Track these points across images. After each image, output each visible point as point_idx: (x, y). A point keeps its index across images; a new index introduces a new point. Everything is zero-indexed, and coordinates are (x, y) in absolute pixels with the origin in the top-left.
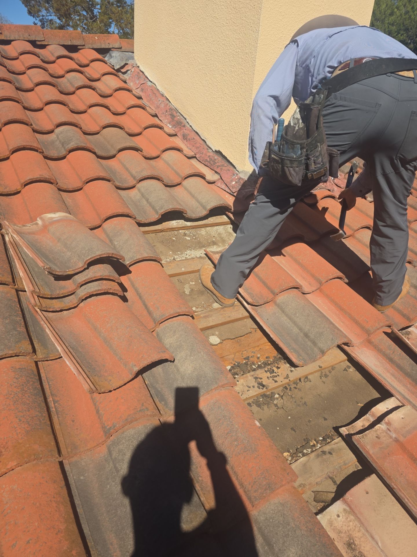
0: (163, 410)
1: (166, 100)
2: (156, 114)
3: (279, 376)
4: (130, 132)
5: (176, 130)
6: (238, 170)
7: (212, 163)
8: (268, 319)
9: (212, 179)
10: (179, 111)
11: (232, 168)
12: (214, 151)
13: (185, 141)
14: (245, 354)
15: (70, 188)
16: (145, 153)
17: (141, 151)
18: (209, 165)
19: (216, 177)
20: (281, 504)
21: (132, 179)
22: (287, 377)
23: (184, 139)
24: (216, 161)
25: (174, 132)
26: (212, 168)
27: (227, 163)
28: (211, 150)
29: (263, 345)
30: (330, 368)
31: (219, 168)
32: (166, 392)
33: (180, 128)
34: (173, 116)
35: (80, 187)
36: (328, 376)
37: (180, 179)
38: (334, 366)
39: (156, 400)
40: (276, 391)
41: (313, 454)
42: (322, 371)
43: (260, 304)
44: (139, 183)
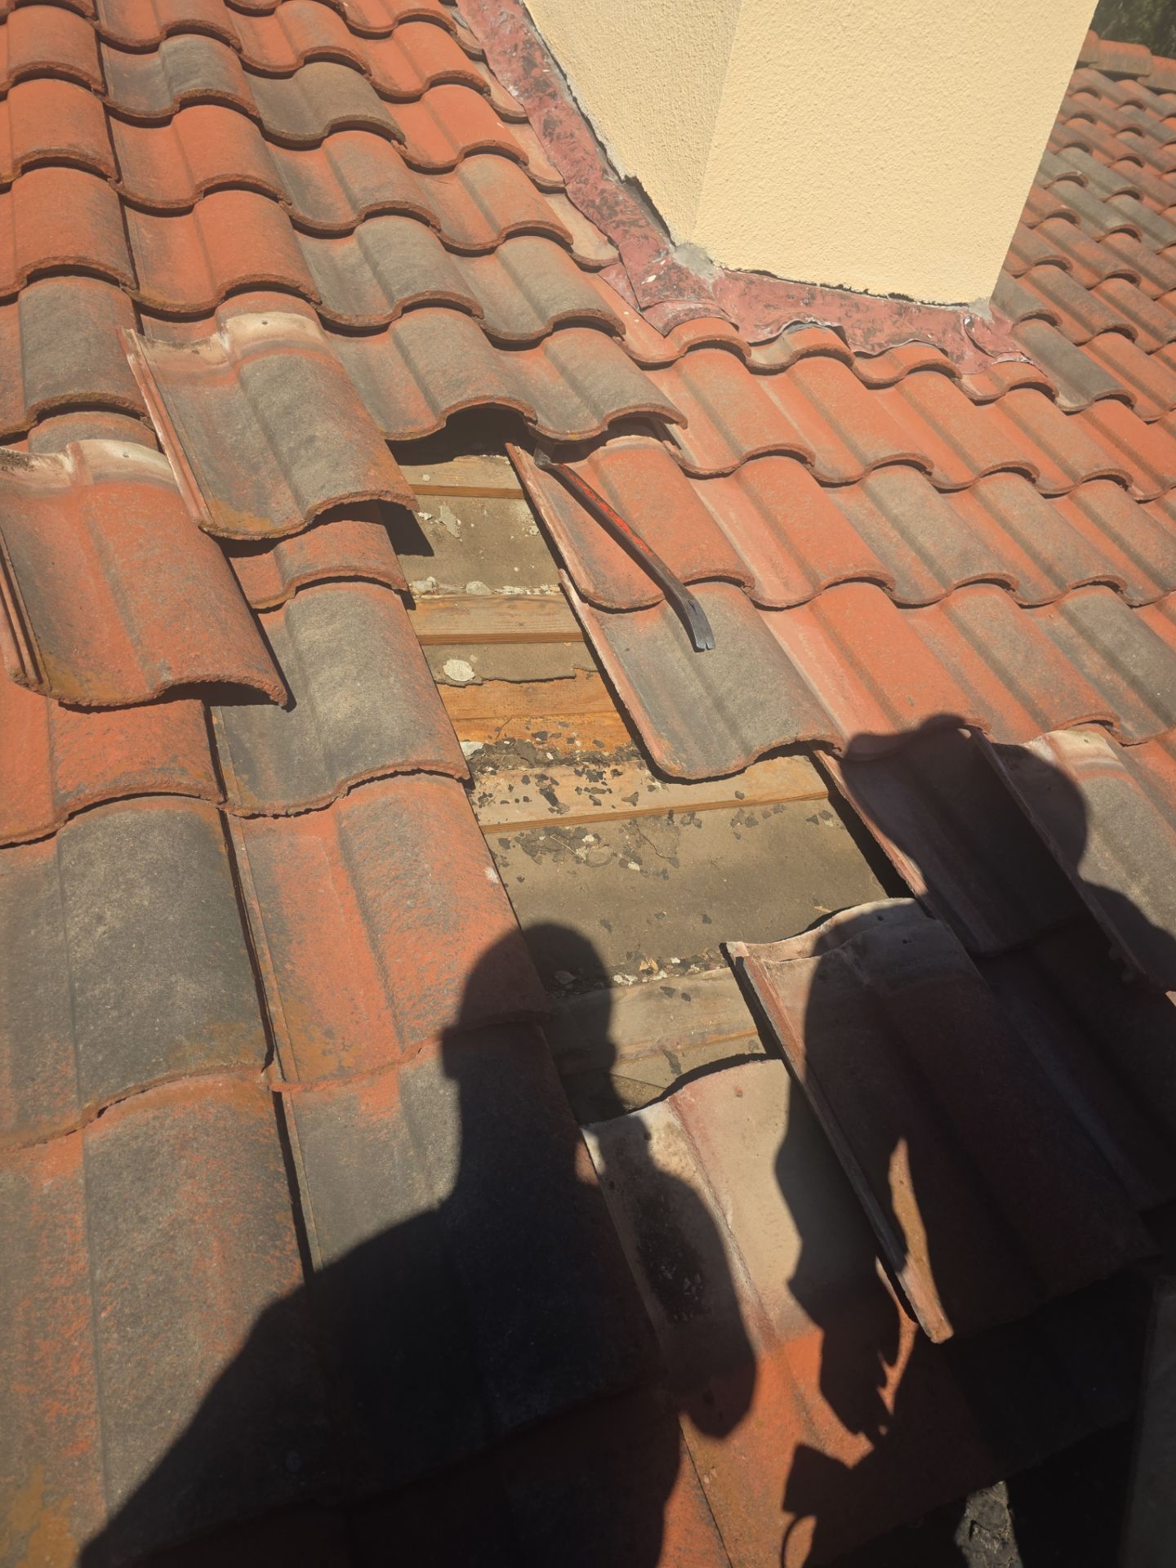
1: (524, 14)
2: (483, 51)
3: (611, 792)
4: (387, 86)
5: (529, 104)
6: (675, 241)
7: (605, 211)
8: (628, 650)
9: (593, 257)
10: (552, 52)
11: (661, 233)
12: (623, 178)
13: (546, 142)
14: (538, 725)
15: (159, 199)
16: (411, 152)
17: (401, 142)
18: (596, 216)
19: (607, 253)
21: (348, 207)
22: (633, 800)
23: (544, 134)
24: (618, 209)
25: (522, 109)
26: (602, 227)
27: (650, 219)
28: (616, 178)
29: (597, 715)
30: (771, 806)
31: (622, 228)
33: (541, 99)
34: (529, 63)
35: (185, 201)
36: (757, 823)
37: (494, 236)
38: (784, 804)
39: (226, 765)
40: (590, 827)
41: (638, 988)
42: (744, 809)
43: (618, 607)
44: (364, 221)
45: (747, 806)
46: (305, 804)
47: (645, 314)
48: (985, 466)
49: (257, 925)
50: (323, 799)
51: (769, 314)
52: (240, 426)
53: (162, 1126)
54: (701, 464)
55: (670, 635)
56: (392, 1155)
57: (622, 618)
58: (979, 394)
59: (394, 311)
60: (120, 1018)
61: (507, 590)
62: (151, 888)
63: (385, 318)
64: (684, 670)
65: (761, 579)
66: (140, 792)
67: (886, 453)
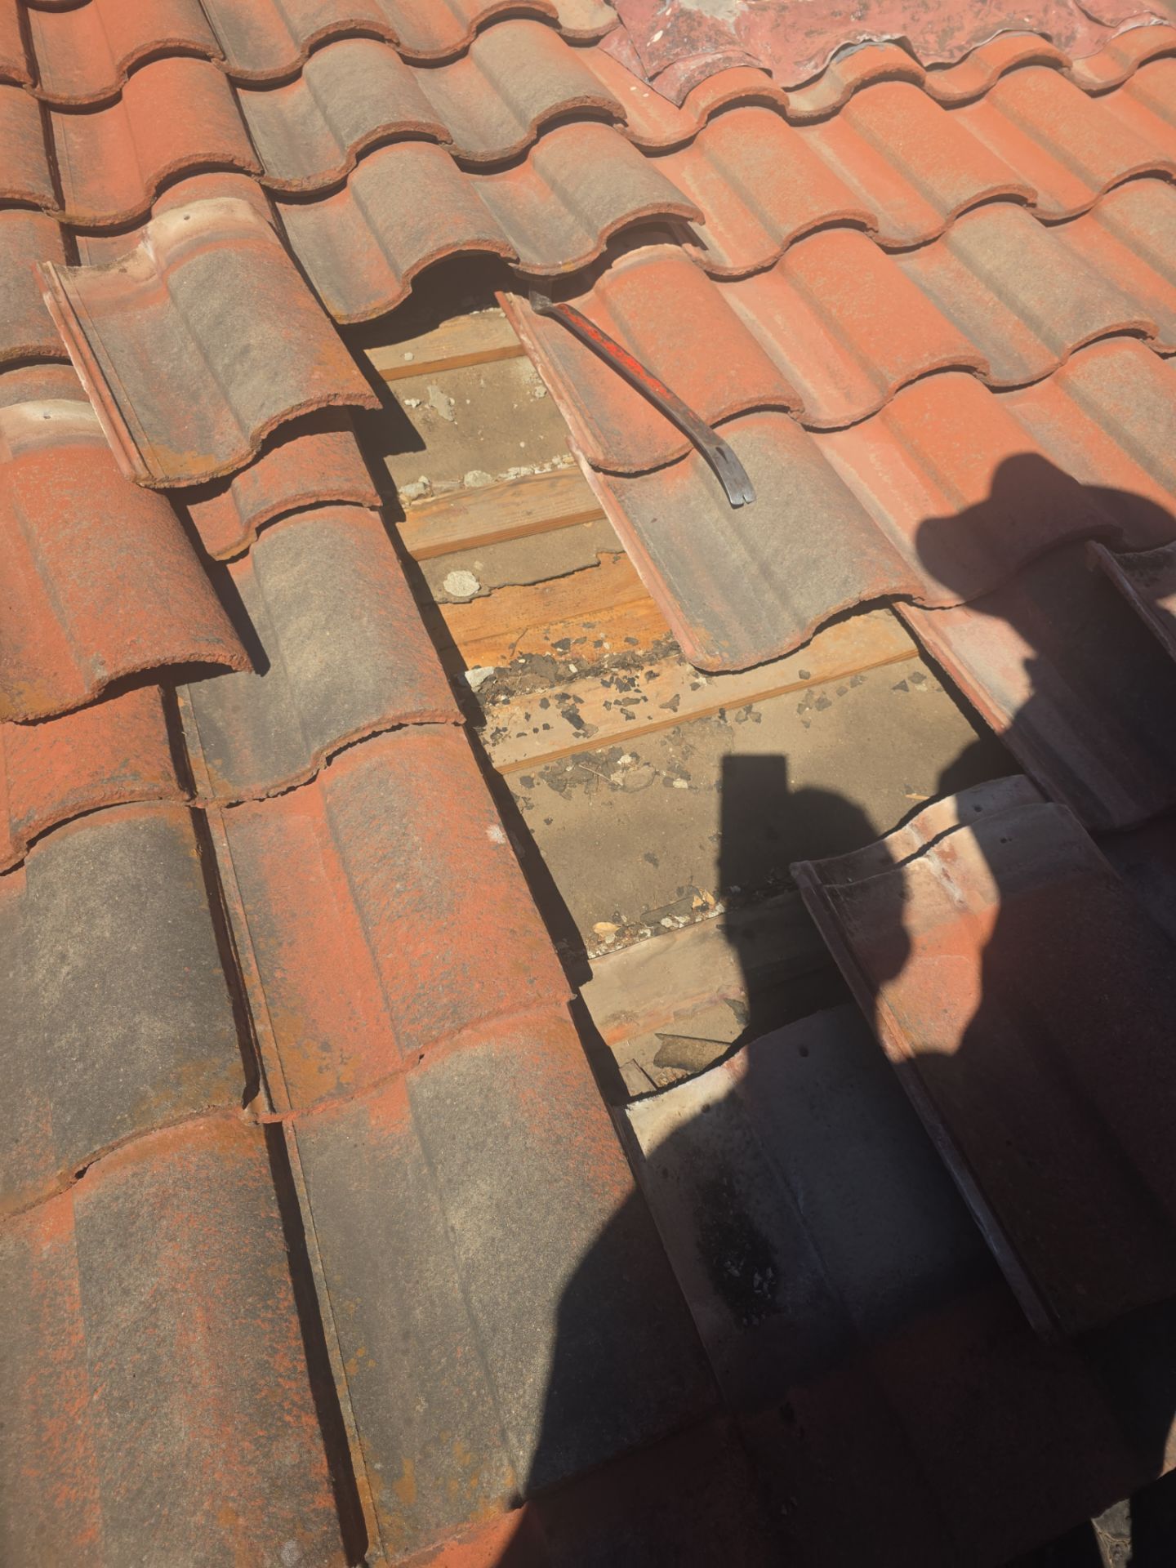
0: (207, 783)
3: (645, 699)
8: (655, 520)
9: (588, 29)
14: (558, 632)
19: (604, 18)
20: (491, 1060)
21: (291, 44)
22: (673, 705)
30: (848, 679)
32: (240, 733)
36: (830, 704)
37: (464, 33)
38: (863, 674)
39: (195, 753)
40: (626, 745)
41: (690, 931)
42: (813, 689)
43: (638, 469)
44: (310, 56)
45: (813, 685)
46: (285, 783)
47: (654, 83)
48: (1106, 179)
49: (241, 933)
50: (303, 774)
51: (813, 43)
52: (176, 350)
53: (141, 1183)
54: (731, 263)
55: (705, 492)
56: (406, 1174)
57: (647, 480)
58: (1099, 82)
59: (348, 161)
60: (85, 1070)
61: (512, 474)
62: (113, 916)
63: (340, 172)
64: (723, 533)
65: (816, 395)
66: (92, 808)
67: (970, 193)
